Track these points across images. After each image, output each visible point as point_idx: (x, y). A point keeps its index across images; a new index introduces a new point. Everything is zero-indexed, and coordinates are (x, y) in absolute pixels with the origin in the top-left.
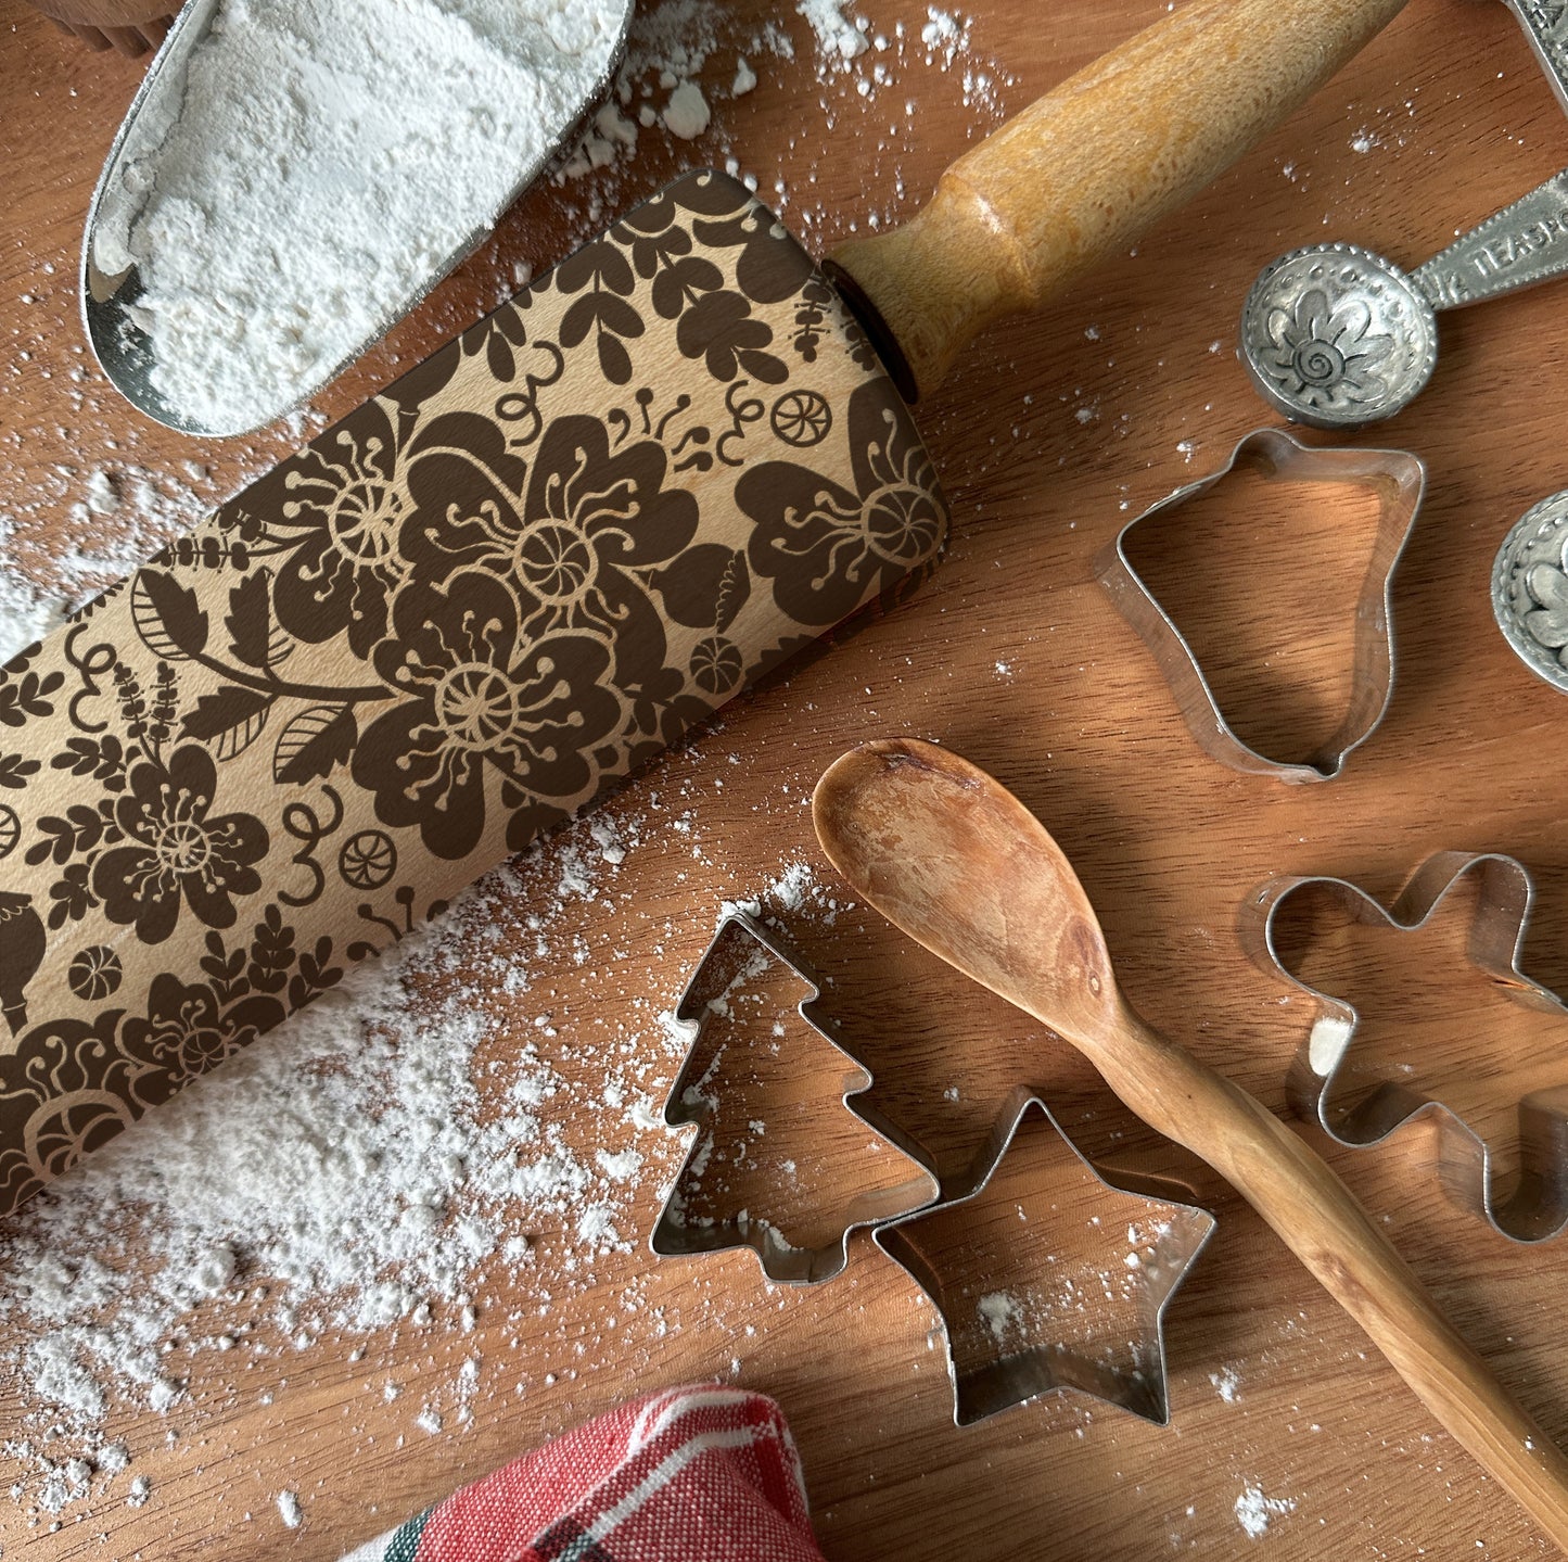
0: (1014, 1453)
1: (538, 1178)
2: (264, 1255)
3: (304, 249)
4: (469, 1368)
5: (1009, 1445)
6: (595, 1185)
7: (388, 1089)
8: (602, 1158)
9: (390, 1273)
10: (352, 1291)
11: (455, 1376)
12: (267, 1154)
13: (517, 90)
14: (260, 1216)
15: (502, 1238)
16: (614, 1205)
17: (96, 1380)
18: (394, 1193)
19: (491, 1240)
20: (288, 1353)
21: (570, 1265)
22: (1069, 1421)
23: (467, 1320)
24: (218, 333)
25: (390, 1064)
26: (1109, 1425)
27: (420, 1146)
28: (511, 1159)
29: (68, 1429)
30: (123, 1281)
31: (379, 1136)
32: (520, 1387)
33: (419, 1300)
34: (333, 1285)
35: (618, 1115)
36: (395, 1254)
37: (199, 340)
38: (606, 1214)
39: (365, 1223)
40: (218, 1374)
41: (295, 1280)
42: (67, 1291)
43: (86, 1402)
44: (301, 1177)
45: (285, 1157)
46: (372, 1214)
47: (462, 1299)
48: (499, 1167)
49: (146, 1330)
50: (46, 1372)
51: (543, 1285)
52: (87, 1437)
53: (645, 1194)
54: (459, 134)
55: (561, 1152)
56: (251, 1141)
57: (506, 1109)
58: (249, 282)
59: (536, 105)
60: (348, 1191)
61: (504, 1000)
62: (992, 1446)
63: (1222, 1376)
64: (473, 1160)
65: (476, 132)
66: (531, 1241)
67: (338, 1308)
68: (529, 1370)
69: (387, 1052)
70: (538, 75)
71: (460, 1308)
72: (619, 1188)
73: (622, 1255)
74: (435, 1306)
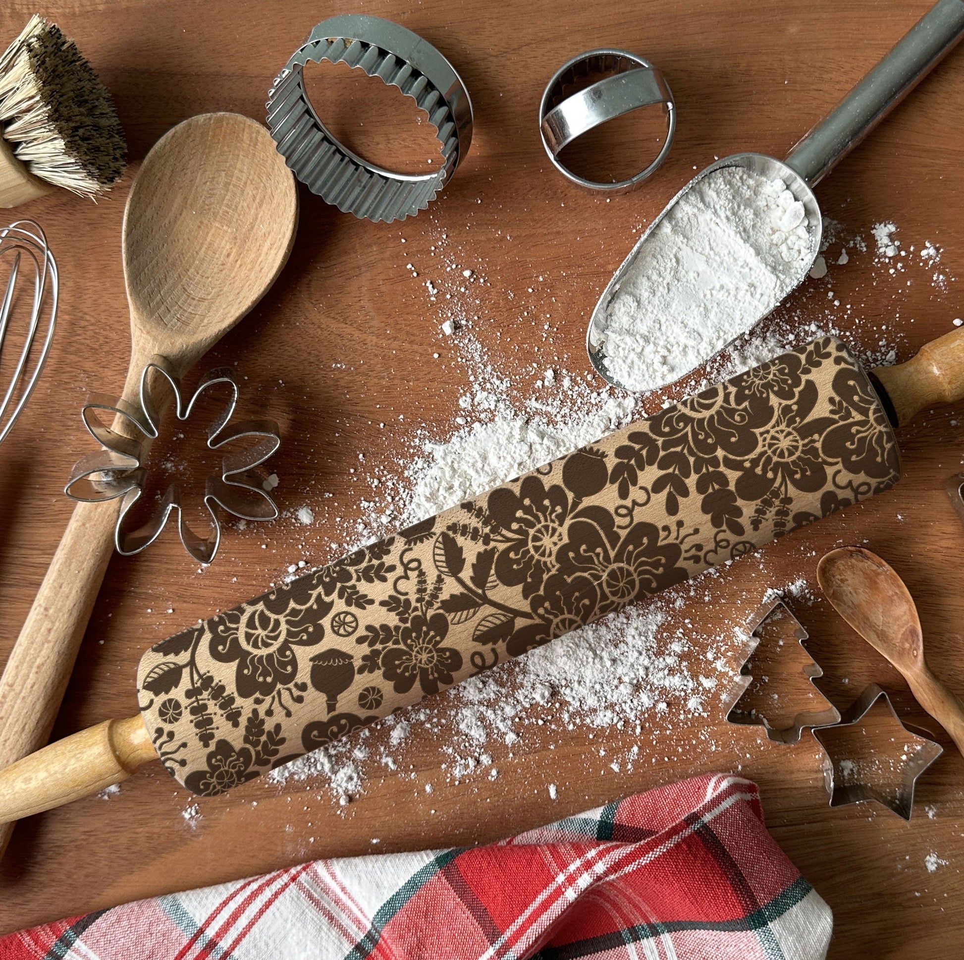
0: (843, 822)
1: (675, 681)
3: (673, 323)
4: (635, 749)
5: (842, 819)
6: (697, 689)
7: (622, 636)
8: (702, 678)
9: (611, 706)
11: (629, 750)
12: (574, 652)
13: (768, 281)
14: (564, 675)
15: (657, 701)
16: (703, 697)
17: (485, 727)
18: (618, 676)
19: (653, 701)
20: (564, 730)
21: (682, 717)
22: (867, 814)
23: (638, 730)
24: (633, 350)
25: (625, 626)
26: (881, 819)
27: (631, 659)
28: (666, 672)
29: (470, 745)
30: (504, 690)
31: (617, 653)
32: (654, 760)
33: (621, 719)
34: (587, 707)
36: (614, 700)
37: (627, 351)
38: (699, 700)
39: (605, 685)
40: (535, 734)
41: (573, 703)
43: (480, 735)
44: (585, 663)
45: (581, 654)
46: (608, 683)
47: (638, 722)
48: (661, 674)
49: (509, 711)
50: (465, 721)
51: (670, 722)
53: (716, 696)
54: (741, 294)
55: (686, 673)
56: (568, 646)
57: (667, 652)
58: (649, 332)
59: (774, 289)
60: (601, 672)
61: (674, 610)
62: (835, 818)
63: (930, 808)
64: (651, 669)
65: (749, 294)
66: (669, 705)
67: (588, 716)
68: (658, 754)
70: (778, 277)
71: (636, 725)
72: (706, 691)
73: (703, 717)
74: (626, 722)
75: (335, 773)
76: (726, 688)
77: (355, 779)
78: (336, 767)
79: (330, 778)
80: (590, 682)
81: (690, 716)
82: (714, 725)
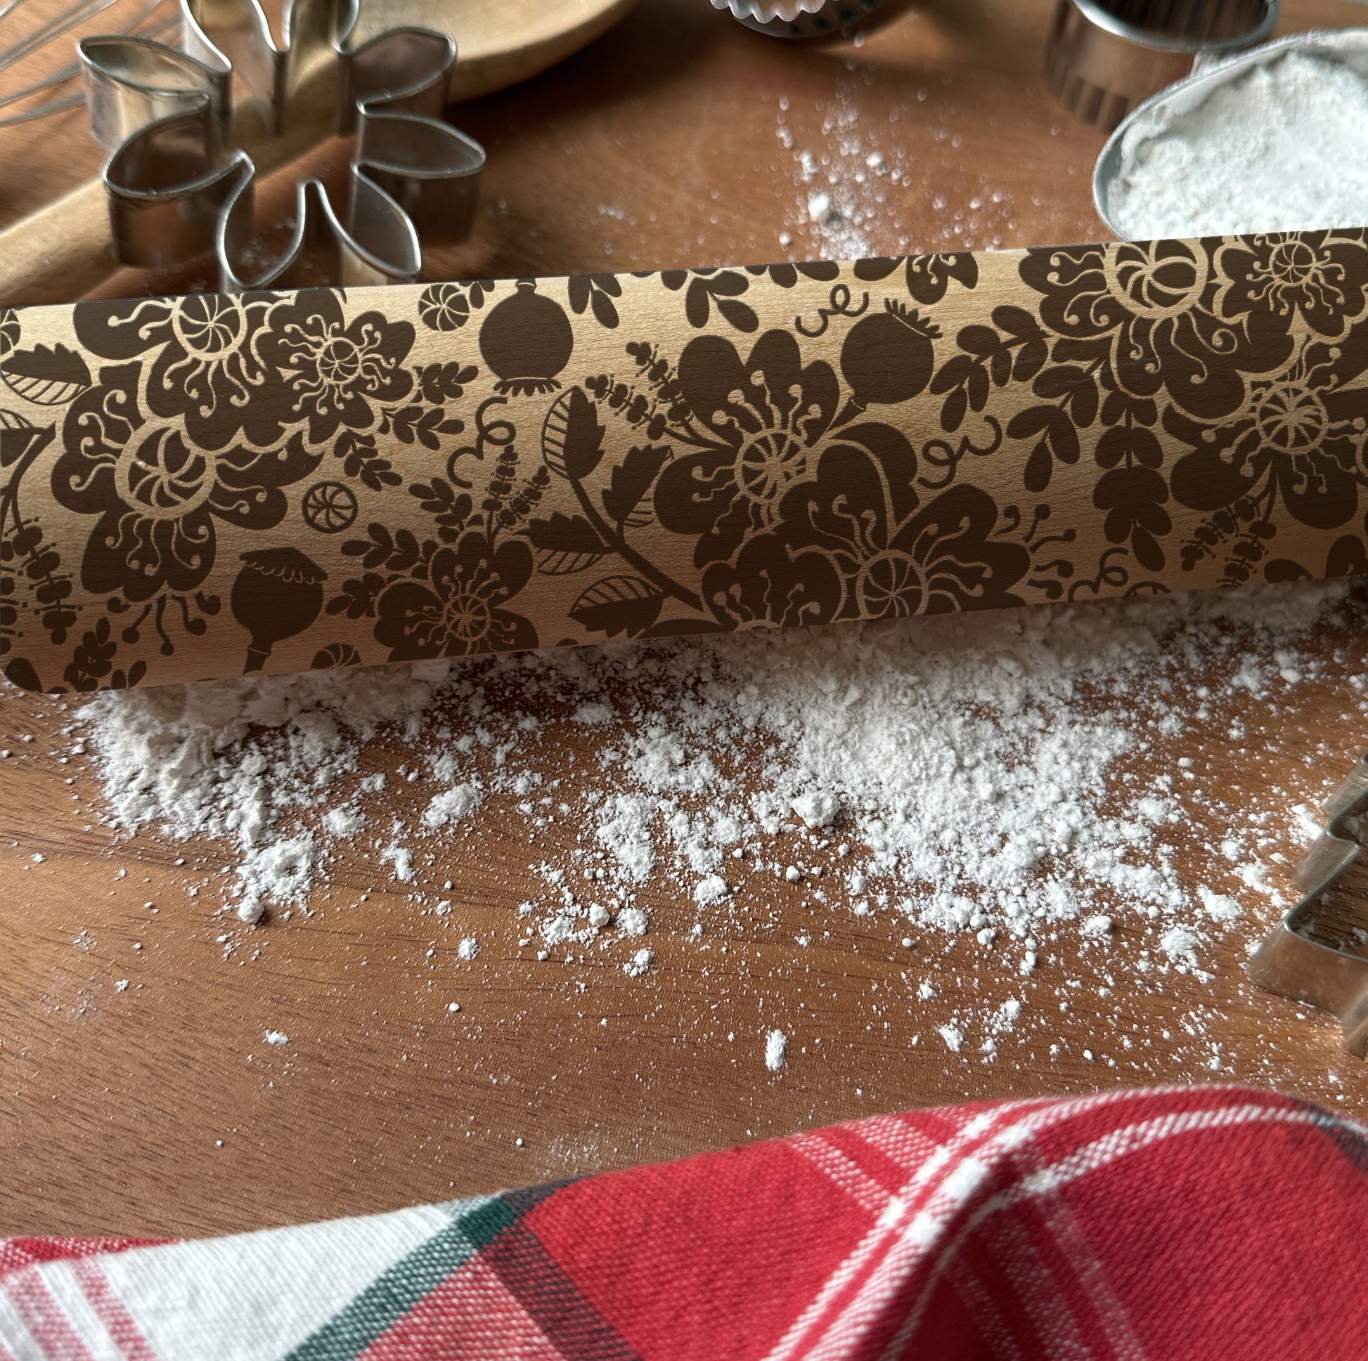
1: (1140, 880)
2: (862, 823)
4: (1012, 1006)
6: (1190, 911)
7: (1027, 752)
8: (1203, 892)
9: (973, 891)
10: (929, 889)
11: (994, 1008)
12: (913, 740)
14: (875, 790)
15: (1086, 912)
16: (1202, 936)
17: (657, 849)
18: (1001, 830)
19: (1075, 908)
20: (843, 912)
21: (1142, 966)
23: (1027, 964)
25: (1038, 735)
27: (1040, 804)
28: (1118, 853)
29: (608, 878)
30: (726, 785)
31: (1007, 782)
32: (1054, 1048)
33: (988, 924)
34: (913, 874)
35: (1229, 866)
36: (981, 879)
38: (1192, 939)
39: (965, 839)
40: (770, 898)
41: (879, 855)
42: (673, 768)
43: (638, 863)
44: (932, 771)
45: (927, 750)
46: (974, 835)
47: (1030, 943)
48: (1105, 854)
49: (725, 830)
50: (616, 822)
51: (1110, 970)
52: (621, 893)
53: (1235, 942)
55: (1166, 869)
57: (1127, 813)
60: (964, 807)
61: (1155, 733)
64: (1084, 836)
66: (1114, 929)
67: (907, 895)
68: (1069, 1038)
69: (1040, 723)
71: (1024, 950)
72: (1210, 925)
73: (1196, 982)
74: (1000, 938)
75: (260, 845)
76: (1261, 931)
77: (300, 875)
78: (269, 834)
79: (242, 854)
80: (934, 819)
81: (1164, 970)
82: (1223, 1008)
